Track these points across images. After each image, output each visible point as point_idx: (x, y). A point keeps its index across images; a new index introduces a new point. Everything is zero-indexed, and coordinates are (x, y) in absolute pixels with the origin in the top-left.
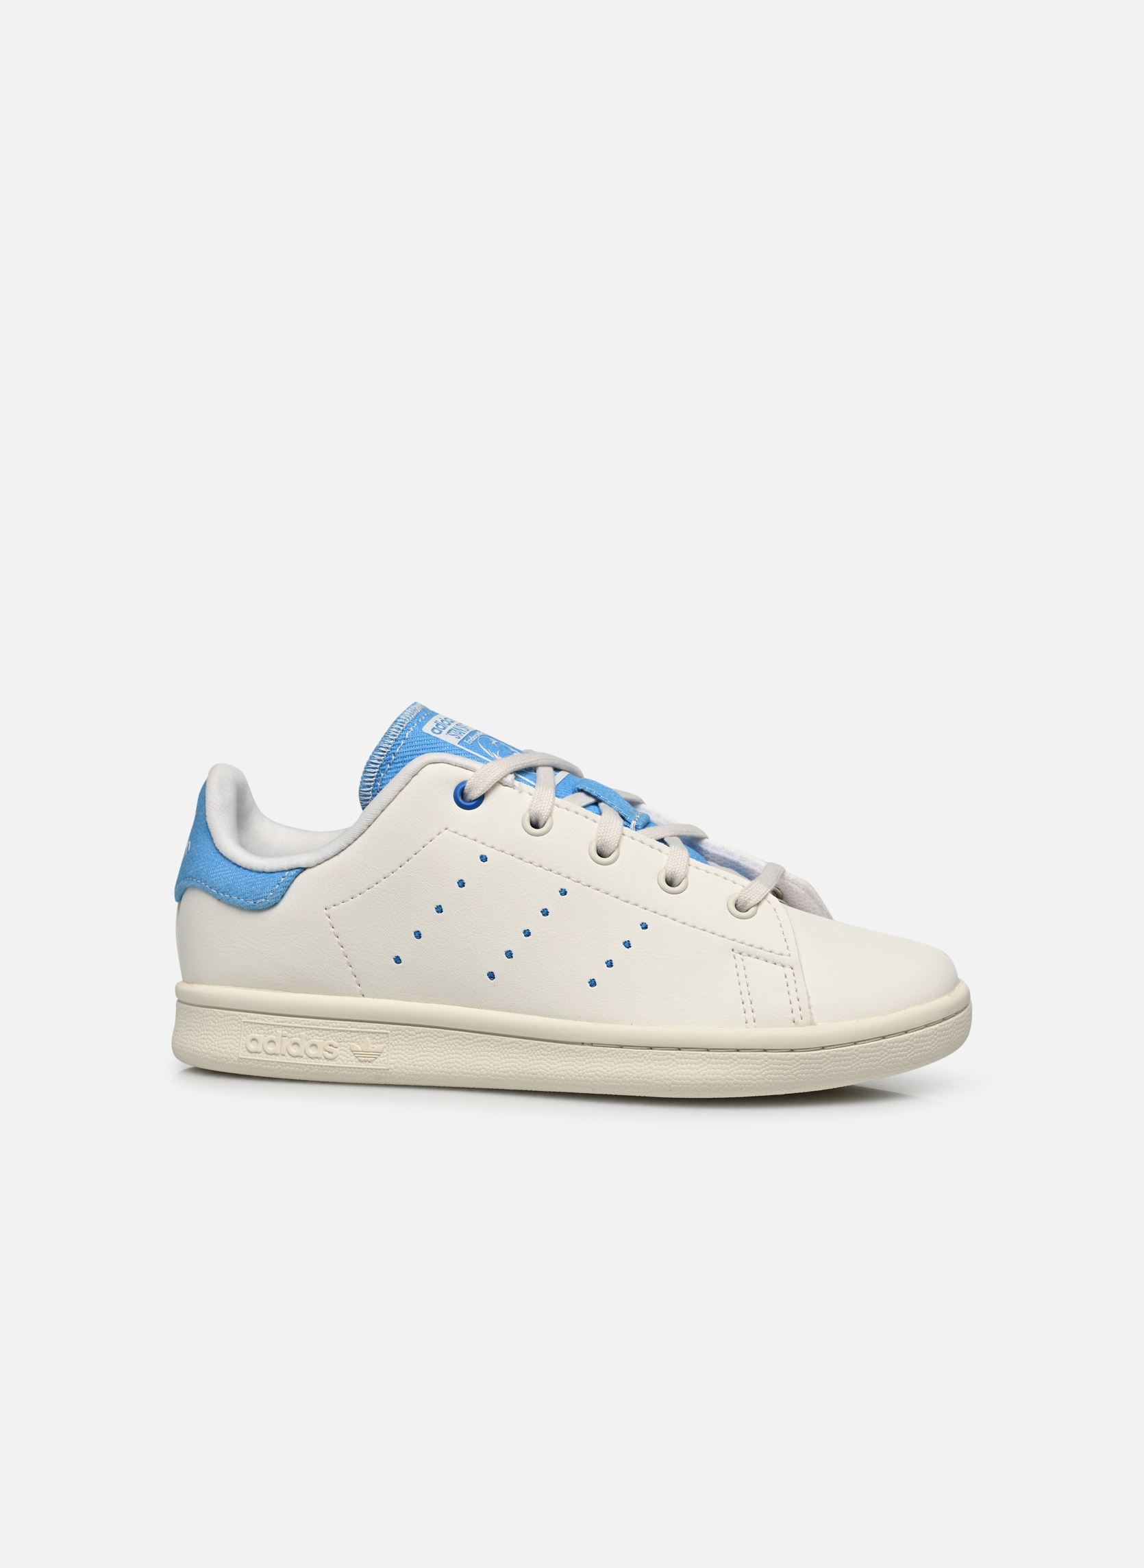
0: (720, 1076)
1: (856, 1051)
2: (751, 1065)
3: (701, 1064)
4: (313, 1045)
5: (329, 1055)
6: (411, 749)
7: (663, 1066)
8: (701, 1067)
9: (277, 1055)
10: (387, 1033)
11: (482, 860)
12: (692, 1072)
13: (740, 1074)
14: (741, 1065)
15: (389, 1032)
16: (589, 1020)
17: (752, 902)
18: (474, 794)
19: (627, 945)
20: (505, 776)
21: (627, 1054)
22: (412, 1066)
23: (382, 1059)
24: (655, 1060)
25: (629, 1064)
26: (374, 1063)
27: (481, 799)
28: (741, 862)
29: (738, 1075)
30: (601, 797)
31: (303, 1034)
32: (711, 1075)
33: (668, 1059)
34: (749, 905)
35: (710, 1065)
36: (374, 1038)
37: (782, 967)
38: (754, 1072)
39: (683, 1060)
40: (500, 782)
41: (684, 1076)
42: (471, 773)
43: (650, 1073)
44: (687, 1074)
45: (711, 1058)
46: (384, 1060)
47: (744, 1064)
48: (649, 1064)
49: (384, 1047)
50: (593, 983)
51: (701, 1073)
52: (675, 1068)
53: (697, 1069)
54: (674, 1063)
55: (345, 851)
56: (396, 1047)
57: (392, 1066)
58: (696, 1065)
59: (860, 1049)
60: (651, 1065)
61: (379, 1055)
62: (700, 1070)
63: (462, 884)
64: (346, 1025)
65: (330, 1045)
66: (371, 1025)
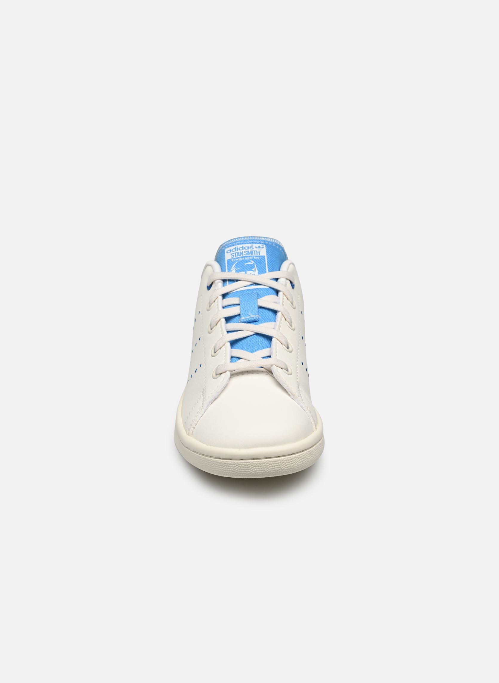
11: (199, 314)
17: (220, 372)
18: (208, 284)
19: (196, 371)
20: (216, 280)
27: (210, 287)
30: (241, 303)
34: (217, 373)
40: (214, 282)
42: (213, 273)
63: (195, 321)
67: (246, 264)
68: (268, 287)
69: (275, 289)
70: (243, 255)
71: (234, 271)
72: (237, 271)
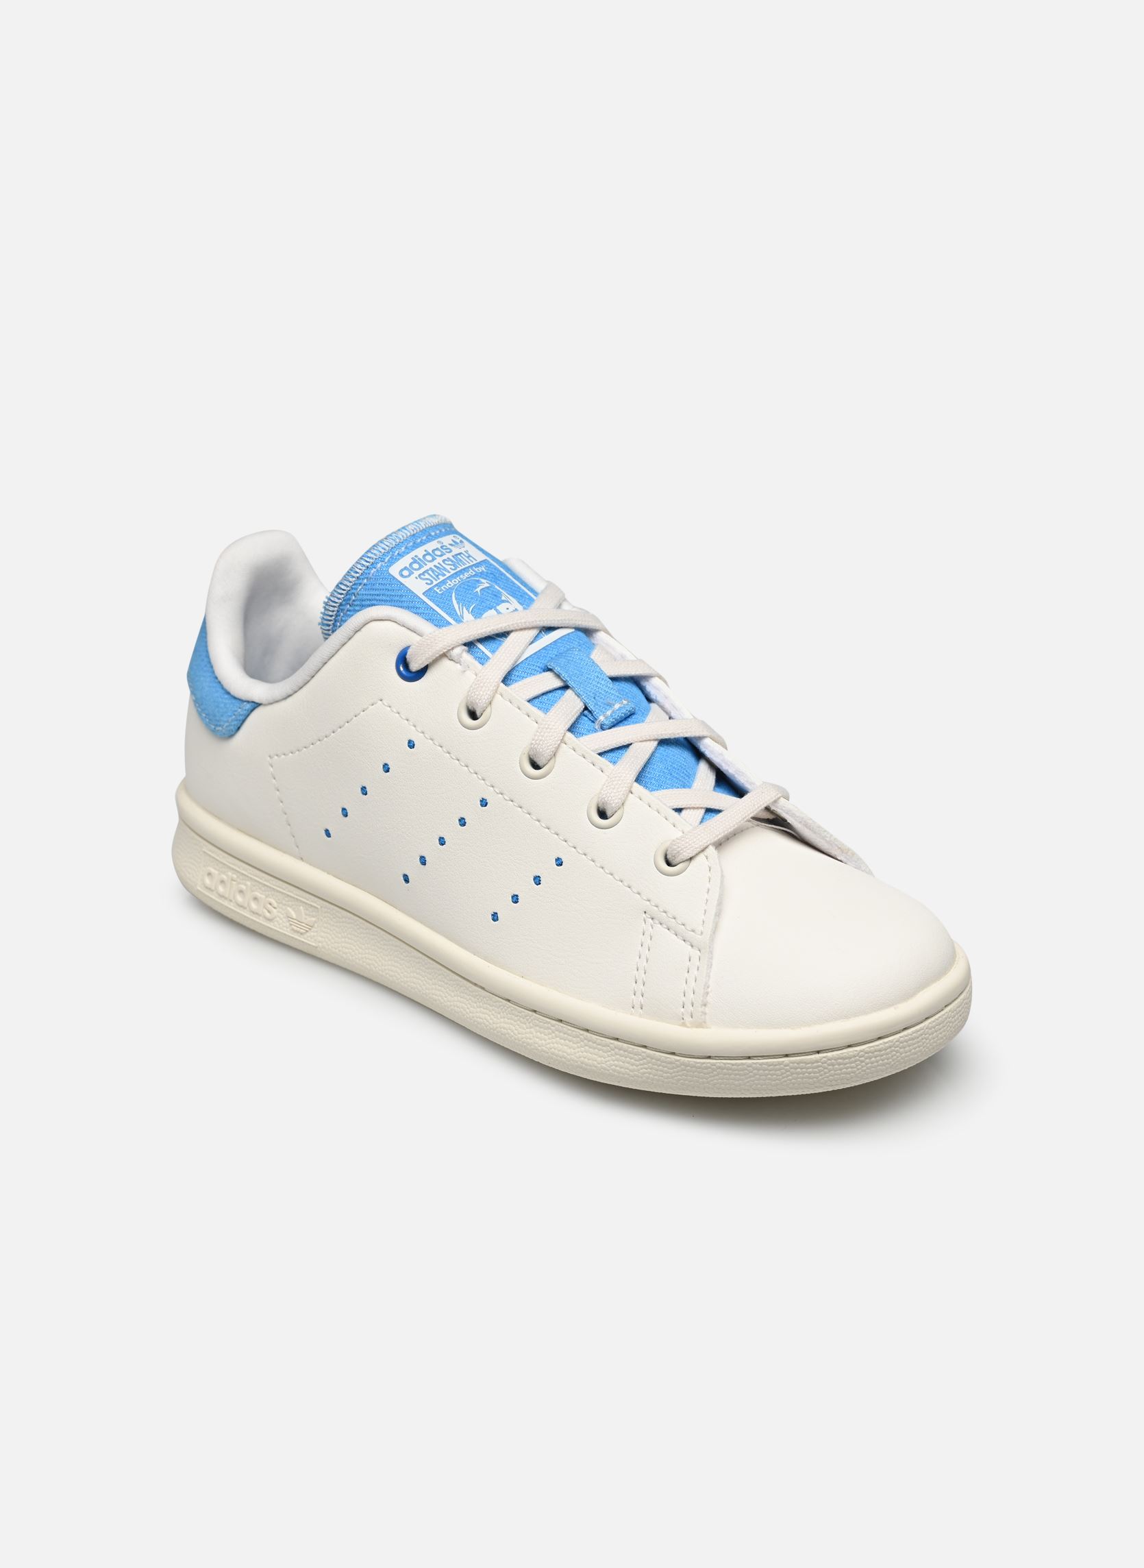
0: (595, 1063)
1: (748, 1066)
2: (628, 1059)
3: (579, 1045)
4: (255, 899)
5: (268, 915)
6: (372, 592)
7: (543, 1035)
8: (578, 1047)
9: (226, 898)
10: (317, 908)
11: (409, 746)
12: (569, 1051)
13: (616, 1066)
14: (618, 1056)
15: (319, 907)
16: (486, 959)
17: (687, 855)
18: (415, 666)
19: (537, 880)
20: (453, 649)
21: (512, 1010)
22: (337, 951)
23: (312, 934)
24: (536, 1026)
25: (512, 1021)
26: (305, 936)
27: (422, 672)
28: (736, 776)
29: (614, 1067)
30: (570, 683)
31: (249, 883)
32: (586, 1060)
33: (549, 1028)
34: (678, 860)
35: (587, 1048)
36: (307, 910)
37: (690, 947)
38: (631, 1067)
39: (562, 1034)
40: (444, 655)
41: (560, 1053)
42: (418, 638)
43: (530, 1039)
44: (564, 1052)
45: (589, 1041)
46: (314, 936)
47: (621, 1056)
48: (531, 1028)
49: (315, 922)
50: (495, 917)
51: (577, 1055)
52: (554, 1040)
53: (574, 1049)
54: (553, 1035)
55: (291, 698)
56: (325, 925)
57: (320, 944)
58: (574, 1043)
59: (754, 1066)
60: (532, 1030)
61: (307, 931)
62: (577, 1050)
63: (386, 769)
64: (284, 887)
65: (270, 904)
66: (304, 894)
67: (478, 590)
68: (573, 630)
69: (581, 628)
70: (449, 572)
71: (468, 616)
72: (477, 614)
